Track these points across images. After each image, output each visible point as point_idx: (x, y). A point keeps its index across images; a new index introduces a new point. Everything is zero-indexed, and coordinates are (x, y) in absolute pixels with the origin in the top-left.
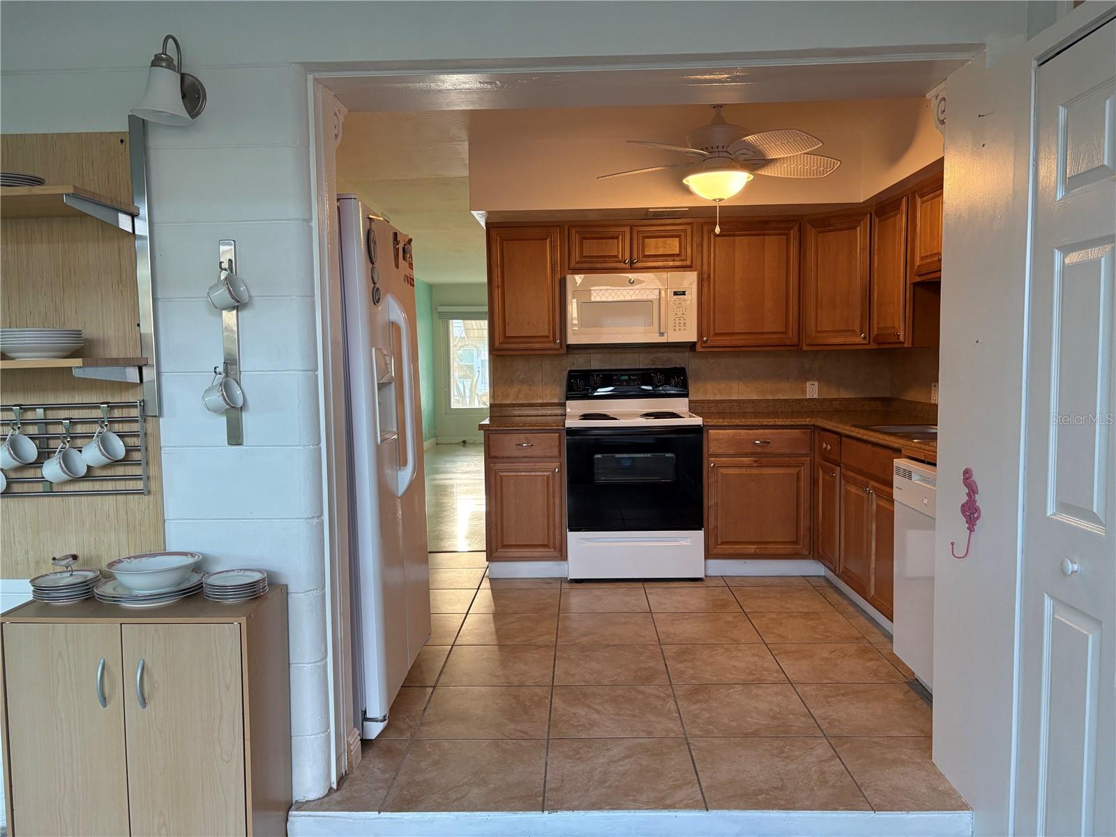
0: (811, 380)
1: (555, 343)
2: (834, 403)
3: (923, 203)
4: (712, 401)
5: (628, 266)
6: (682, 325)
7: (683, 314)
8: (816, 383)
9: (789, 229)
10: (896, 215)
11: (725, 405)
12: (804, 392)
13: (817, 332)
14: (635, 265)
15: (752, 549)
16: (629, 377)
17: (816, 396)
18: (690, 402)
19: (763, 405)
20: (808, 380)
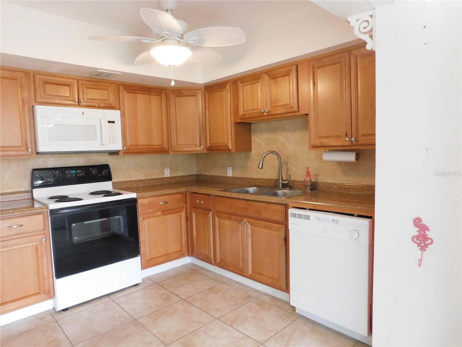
0: (167, 168)
1: (28, 150)
2: (177, 178)
3: (243, 86)
4: (122, 182)
5: (77, 103)
6: (113, 140)
7: (114, 134)
8: (169, 170)
9: (162, 93)
10: (223, 91)
11: (129, 184)
12: (164, 174)
13: (177, 144)
14: (82, 104)
15: (162, 259)
16: (76, 172)
17: (169, 176)
18: (113, 183)
19: (147, 182)
20: (165, 168)
